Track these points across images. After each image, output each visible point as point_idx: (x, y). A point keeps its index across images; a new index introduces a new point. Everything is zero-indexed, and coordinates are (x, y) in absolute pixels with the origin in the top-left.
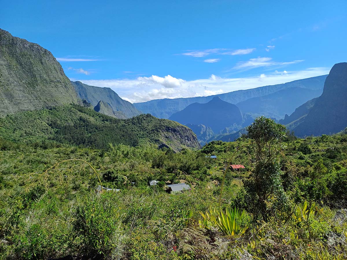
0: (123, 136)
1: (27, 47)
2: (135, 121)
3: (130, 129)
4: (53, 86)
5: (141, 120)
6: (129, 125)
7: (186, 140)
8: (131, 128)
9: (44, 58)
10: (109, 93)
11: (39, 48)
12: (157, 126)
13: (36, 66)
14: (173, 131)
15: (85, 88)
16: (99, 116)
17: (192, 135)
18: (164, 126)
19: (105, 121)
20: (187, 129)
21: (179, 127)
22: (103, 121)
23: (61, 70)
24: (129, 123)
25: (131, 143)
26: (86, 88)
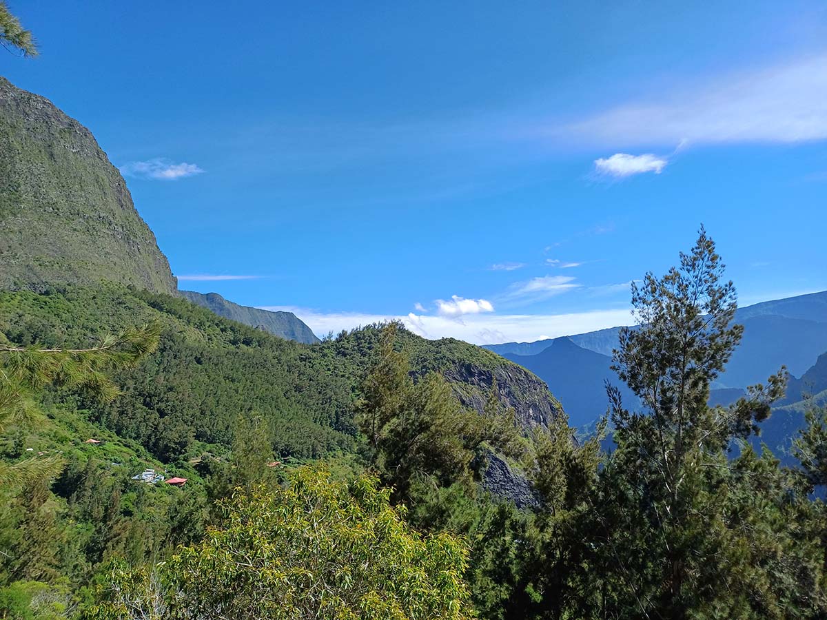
0: (298, 389)
1: (7, 101)
2: (347, 346)
3: (329, 370)
4: (78, 227)
5: (370, 343)
6: (324, 355)
7: (531, 420)
8: (332, 368)
9: (62, 141)
10: (290, 326)
11: (50, 111)
12: (425, 360)
13: (28, 161)
14: (483, 380)
15: (228, 310)
16: (221, 327)
17: (551, 404)
18: (454, 362)
19: (242, 345)
20: (534, 379)
21: (505, 367)
22: (234, 343)
23: (120, 192)
24: (326, 351)
25: (326, 415)
26: (232, 312)
